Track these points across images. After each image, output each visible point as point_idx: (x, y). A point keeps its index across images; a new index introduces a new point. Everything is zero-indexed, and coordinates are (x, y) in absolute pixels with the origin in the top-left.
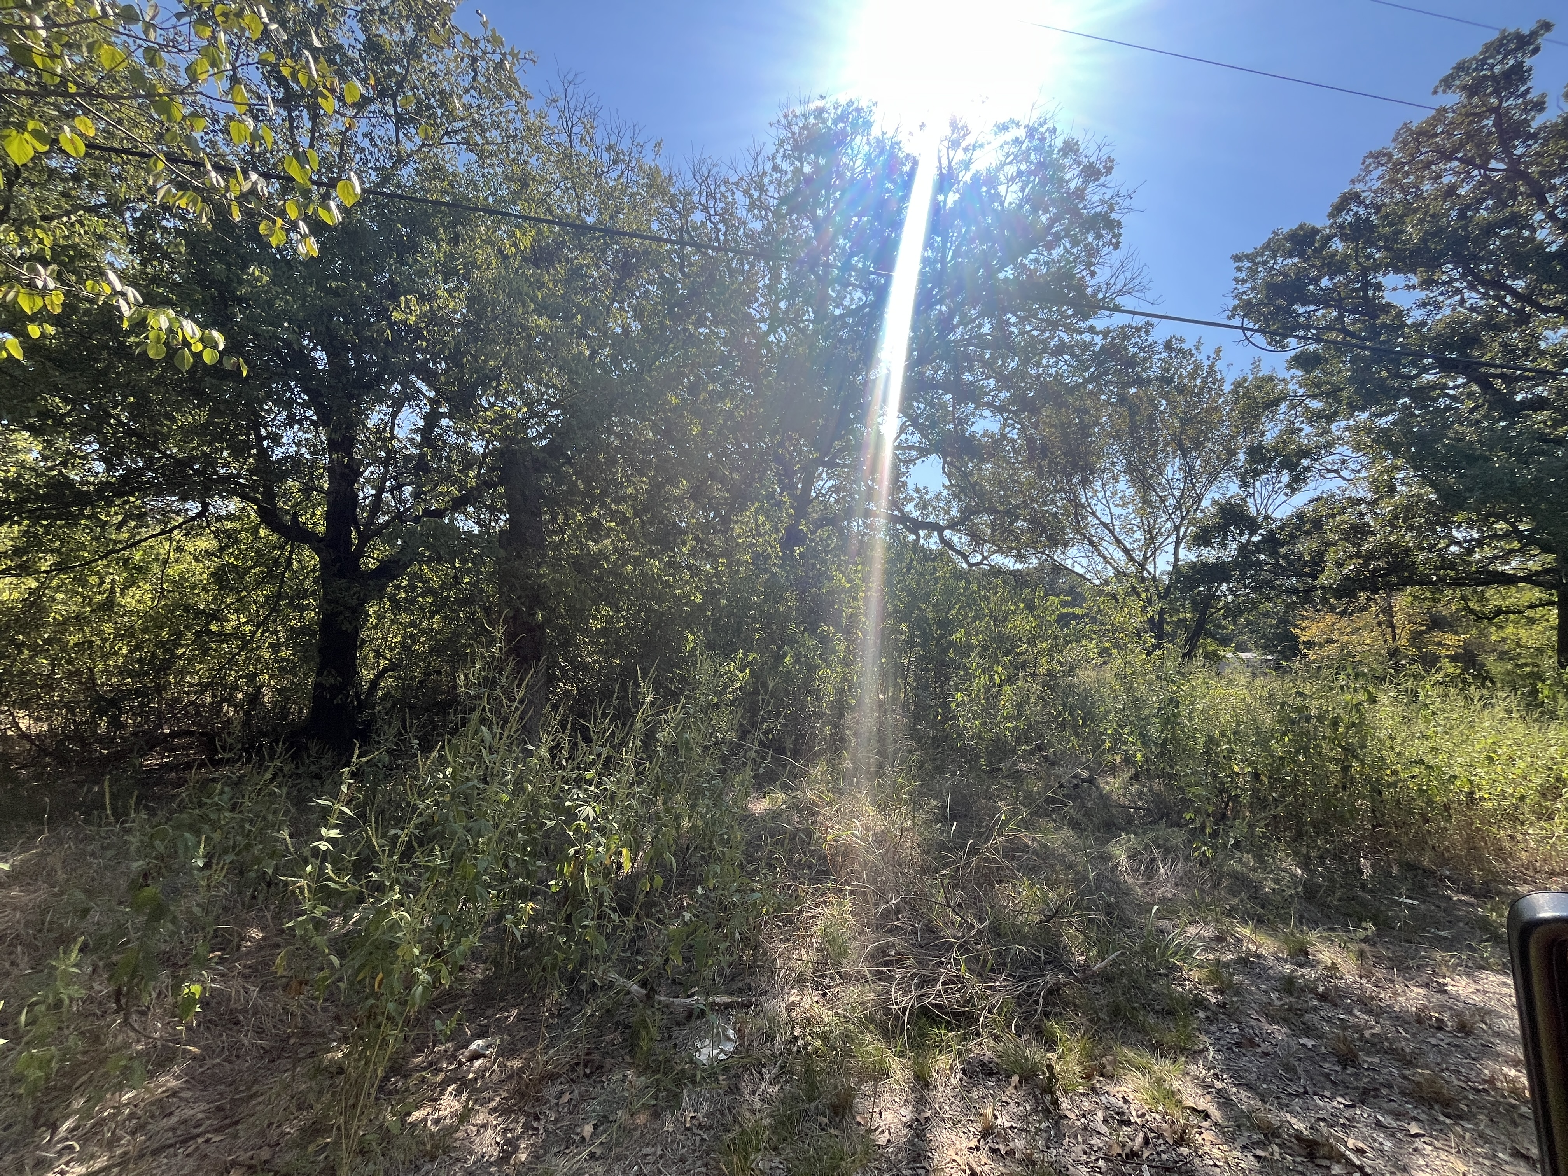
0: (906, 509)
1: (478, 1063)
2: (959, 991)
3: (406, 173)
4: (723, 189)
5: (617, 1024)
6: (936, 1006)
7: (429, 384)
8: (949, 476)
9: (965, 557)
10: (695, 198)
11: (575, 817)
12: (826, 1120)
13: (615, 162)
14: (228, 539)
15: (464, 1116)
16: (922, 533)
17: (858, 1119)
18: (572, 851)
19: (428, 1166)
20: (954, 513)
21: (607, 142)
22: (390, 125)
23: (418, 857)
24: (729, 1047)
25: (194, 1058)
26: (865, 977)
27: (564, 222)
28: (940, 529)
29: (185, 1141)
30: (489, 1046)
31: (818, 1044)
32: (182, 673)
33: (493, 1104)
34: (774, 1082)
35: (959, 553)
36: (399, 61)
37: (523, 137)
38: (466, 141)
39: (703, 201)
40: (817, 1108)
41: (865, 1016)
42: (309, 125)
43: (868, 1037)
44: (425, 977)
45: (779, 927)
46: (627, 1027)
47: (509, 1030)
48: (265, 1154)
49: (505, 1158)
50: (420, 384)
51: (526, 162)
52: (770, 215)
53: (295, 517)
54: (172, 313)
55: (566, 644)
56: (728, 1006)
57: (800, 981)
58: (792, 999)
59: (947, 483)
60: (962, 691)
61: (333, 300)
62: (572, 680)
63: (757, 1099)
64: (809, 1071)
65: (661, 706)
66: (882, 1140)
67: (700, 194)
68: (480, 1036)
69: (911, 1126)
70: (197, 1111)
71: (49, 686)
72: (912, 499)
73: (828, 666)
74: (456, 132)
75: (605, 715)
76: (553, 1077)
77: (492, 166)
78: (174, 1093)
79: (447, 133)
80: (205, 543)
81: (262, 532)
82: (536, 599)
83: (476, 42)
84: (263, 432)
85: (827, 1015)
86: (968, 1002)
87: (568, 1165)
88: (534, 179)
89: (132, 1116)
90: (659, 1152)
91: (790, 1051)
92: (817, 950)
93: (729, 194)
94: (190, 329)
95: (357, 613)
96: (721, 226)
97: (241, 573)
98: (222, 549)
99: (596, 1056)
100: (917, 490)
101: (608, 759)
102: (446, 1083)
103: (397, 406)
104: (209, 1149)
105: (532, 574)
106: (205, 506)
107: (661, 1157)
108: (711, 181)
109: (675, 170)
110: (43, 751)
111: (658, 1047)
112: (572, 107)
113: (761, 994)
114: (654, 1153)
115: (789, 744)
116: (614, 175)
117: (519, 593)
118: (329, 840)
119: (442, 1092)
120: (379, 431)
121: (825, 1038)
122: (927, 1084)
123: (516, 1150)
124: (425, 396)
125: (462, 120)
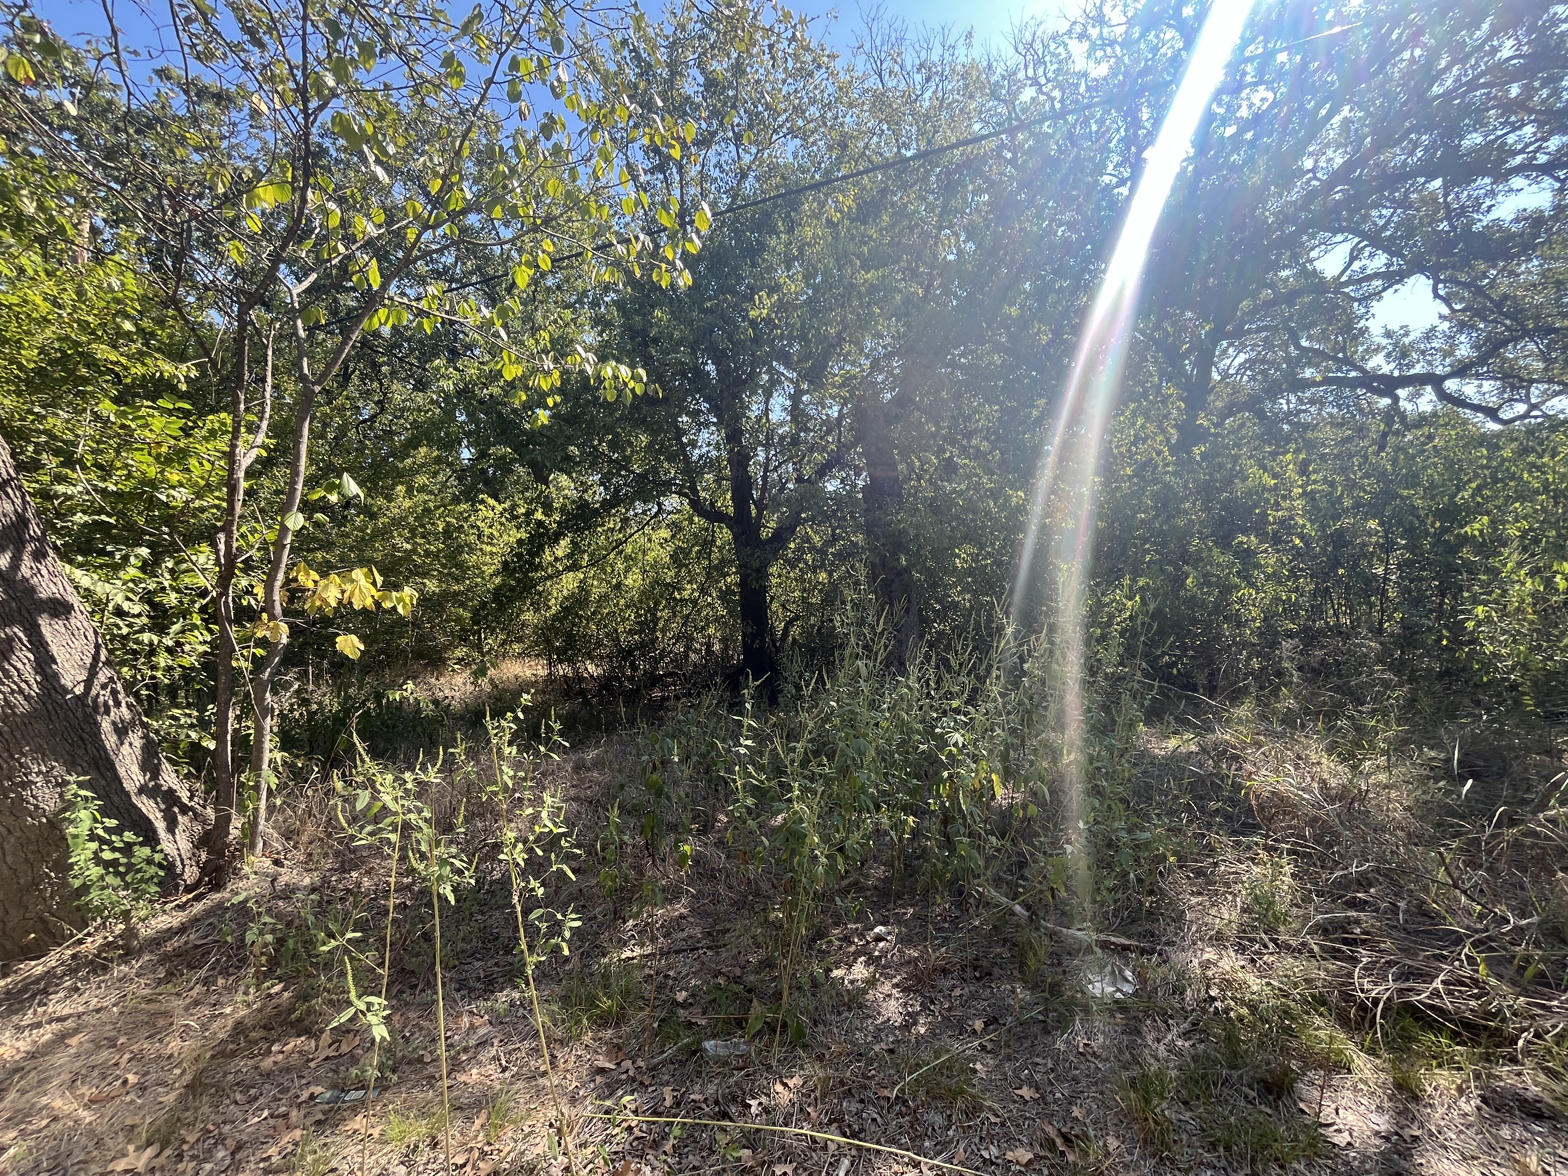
0: (1370, 365)
1: (881, 944)
2: (1477, 997)
3: (750, 183)
4: (1052, 46)
5: (1005, 940)
6: (1432, 1007)
7: (788, 366)
8: (1447, 300)
9: (1492, 413)
10: (1021, 75)
11: (946, 744)
12: (1254, 1094)
13: (928, 80)
14: (675, 527)
15: (872, 982)
16: (1402, 393)
17: (1302, 1105)
18: (946, 774)
19: (846, 1014)
20: (1464, 351)
21: (917, 62)
22: (732, 148)
23: (813, 767)
24: (1128, 989)
25: (693, 896)
26: (1311, 951)
27: (885, 166)
28: (1436, 381)
29: (692, 950)
30: (889, 933)
31: (1244, 1011)
32: (664, 631)
33: (895, 981)
34: (1186, 1035)
35: (1477, 408)
36: (730, 86)
37: (837, 99)
38: (791, 131)
39: (1030, 73)
40: (1241, 1077)
41: (1313, 996)
42: (678, 178)
43: (1318, 1021)
44: (823, 860)
45: (1188, 877)
46: (1015, 945)
47: (906, 923)
48: (738, 972)
49: (906, 1027)
50: (782, 369)
51: (842, 124)
52: (1118, 49)
53: (712, 504)
54: (614, 363)
55: (934, 586)
56: (1125, 948)
57: (1219, 940)
58: (1206, 956)
59: (1446, 311)
60: (1485, 603)
61: (710, 318)
62: (943, 620)
63: (1162, 1048)
64: (1231, 1039)
65: (1024, 637)
66: (1342, 1139)
67: (1026, 67)
68: (883, 924)
69: (1387, 1139)
70: (698, 932)
71: (599, 644)
72: (1379, 349)
73: (1252, 585)
74: (781, 126)
75: (965, 647)
76: (945, 971)
77: (814, 143)
78: (682, 916)
79: (775, 131)
80: (665, 533)
81: (696, 519)
82: (898, 543)
83: (771, 29)
84: (684, 440)
85: (1255, 983)
86: (1494, 1015)
87: (961, 1049)
88: (851, 137)
89: (662, 926)
90: (1050, 1065)
91: (1204, 1011)
92: (1244, 911)
93: (1061, 49)
94: (624, 371)
95: (762, 573)
96: (1057, 94)
97: (686, 553)
98: (673, 537)
99: (984, 963)
100: (1388, 334)
101: (975, 690)
102: (857, 954)
103: (768, 395)
104: (705, 959)
105: (892, 521)
106: (660, 505)
107: (1052, 1070)
108: (1038, 45)
109: (994, 53)
110: (602, 687)
111: (1047, 971)
112: (878, 43)
113: (1167, 944)
114: (1045, 1065)
115: (1201, 679)
116: (928, 94)
117: (883, 540)
118: (746, 747)
119: (855, 961)
120: (759, 419)
121: (1253, 1007)
122: (1416, 1098)
123: (915, 1023)
124: (787, 378)
125: (785, 111)
